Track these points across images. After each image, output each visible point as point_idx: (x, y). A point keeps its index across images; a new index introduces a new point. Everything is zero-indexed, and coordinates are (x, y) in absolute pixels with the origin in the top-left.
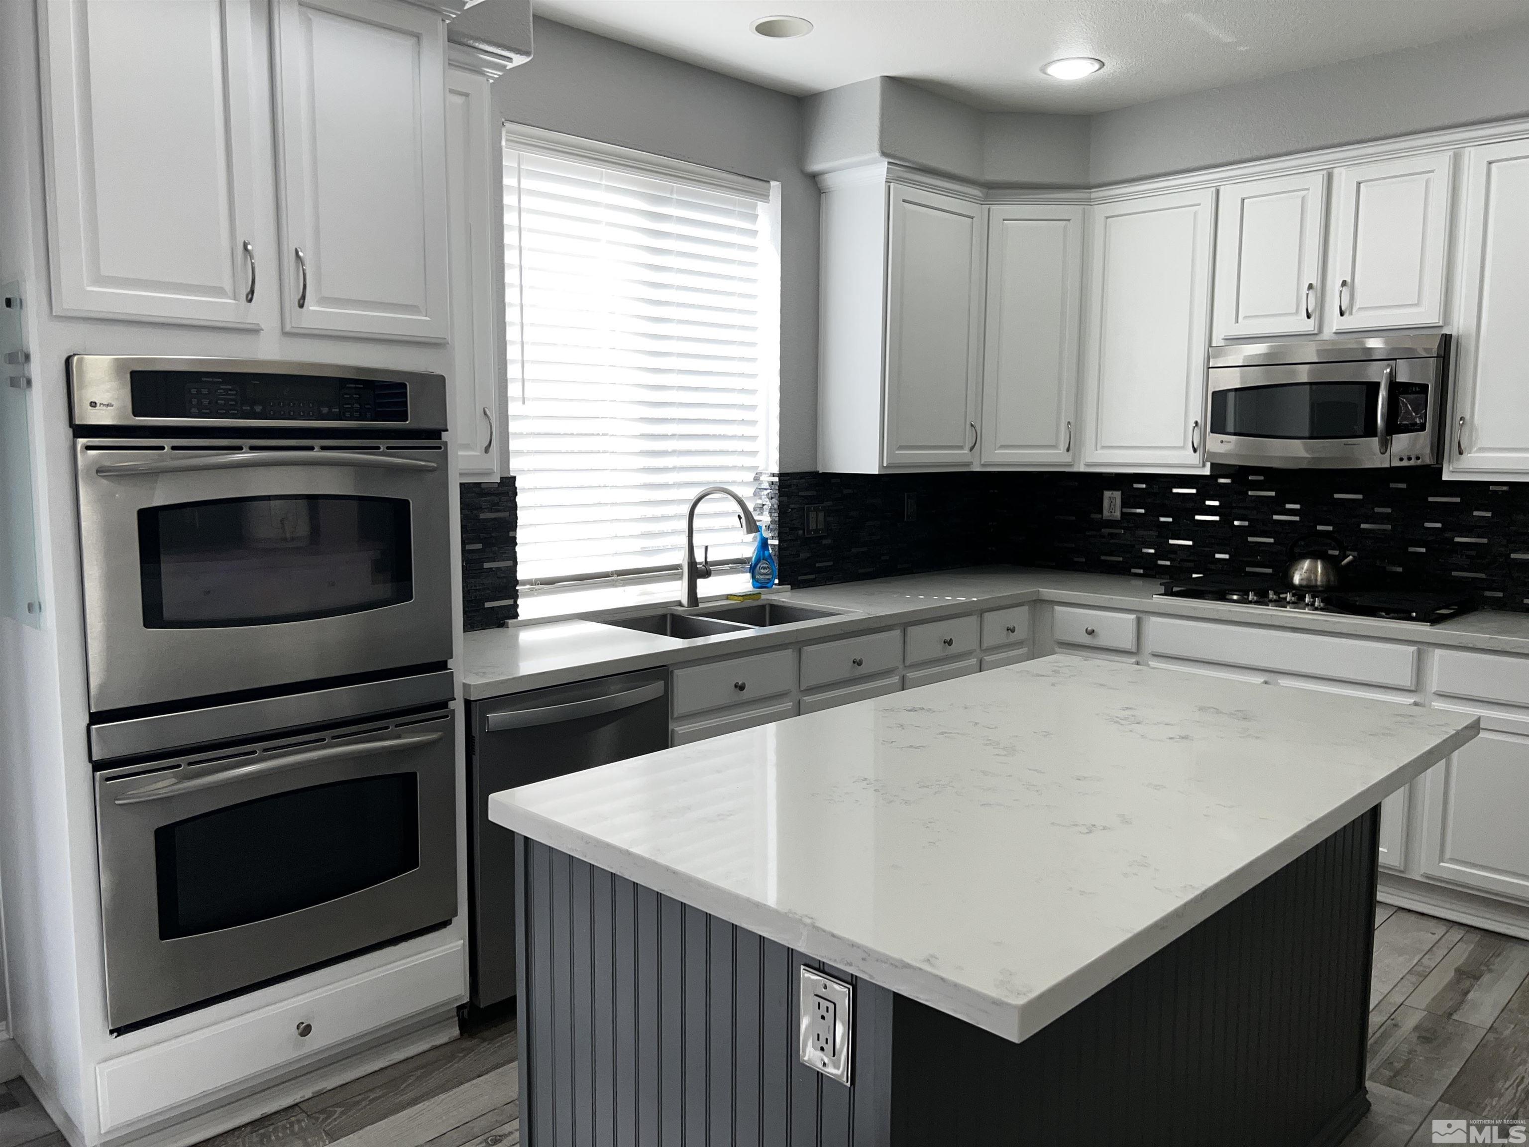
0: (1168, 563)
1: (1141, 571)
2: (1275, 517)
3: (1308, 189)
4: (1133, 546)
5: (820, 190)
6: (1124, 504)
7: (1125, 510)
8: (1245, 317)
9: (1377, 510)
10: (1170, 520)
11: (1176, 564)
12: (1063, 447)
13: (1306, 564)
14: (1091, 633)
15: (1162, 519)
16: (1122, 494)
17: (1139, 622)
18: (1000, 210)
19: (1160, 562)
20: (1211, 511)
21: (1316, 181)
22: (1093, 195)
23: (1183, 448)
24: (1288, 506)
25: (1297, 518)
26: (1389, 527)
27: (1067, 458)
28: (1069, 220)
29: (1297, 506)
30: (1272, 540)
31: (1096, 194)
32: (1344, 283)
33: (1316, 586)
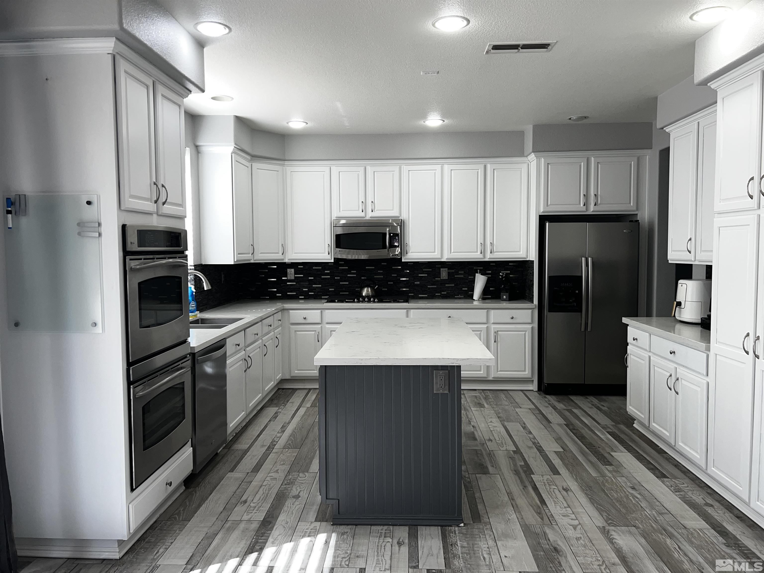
0: (313, 293)
1: (303, 297)
2: (348, 275)
3: (359, 171)
4: (300, 288)
5: (198, 152)
6: (295, 274)
7: (296, 276)
8: (342, 210)
9: (379, 271)
10: (313, 278)
11: (316, 293)
12: (281, 254)
13: (366, 289)
14: (305, 318)
15: (310, 278)
16: (295, 270)
17: (321, 312)
18: (257, 165)
19: (310, 293)
20: (327, 274)
21: (362, 169)
22: (285, 163)
23: (324, 253)
24: (352, 272)
25: (355, 275)
26: (382, 277)
27: (282, 257)
28: (278, 171)
29: (355, 272)
30: (348, 283)
31: (286, 163)
32: (372, 202)
33: (370, 296)
